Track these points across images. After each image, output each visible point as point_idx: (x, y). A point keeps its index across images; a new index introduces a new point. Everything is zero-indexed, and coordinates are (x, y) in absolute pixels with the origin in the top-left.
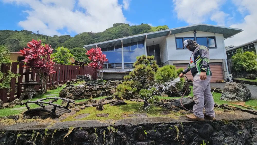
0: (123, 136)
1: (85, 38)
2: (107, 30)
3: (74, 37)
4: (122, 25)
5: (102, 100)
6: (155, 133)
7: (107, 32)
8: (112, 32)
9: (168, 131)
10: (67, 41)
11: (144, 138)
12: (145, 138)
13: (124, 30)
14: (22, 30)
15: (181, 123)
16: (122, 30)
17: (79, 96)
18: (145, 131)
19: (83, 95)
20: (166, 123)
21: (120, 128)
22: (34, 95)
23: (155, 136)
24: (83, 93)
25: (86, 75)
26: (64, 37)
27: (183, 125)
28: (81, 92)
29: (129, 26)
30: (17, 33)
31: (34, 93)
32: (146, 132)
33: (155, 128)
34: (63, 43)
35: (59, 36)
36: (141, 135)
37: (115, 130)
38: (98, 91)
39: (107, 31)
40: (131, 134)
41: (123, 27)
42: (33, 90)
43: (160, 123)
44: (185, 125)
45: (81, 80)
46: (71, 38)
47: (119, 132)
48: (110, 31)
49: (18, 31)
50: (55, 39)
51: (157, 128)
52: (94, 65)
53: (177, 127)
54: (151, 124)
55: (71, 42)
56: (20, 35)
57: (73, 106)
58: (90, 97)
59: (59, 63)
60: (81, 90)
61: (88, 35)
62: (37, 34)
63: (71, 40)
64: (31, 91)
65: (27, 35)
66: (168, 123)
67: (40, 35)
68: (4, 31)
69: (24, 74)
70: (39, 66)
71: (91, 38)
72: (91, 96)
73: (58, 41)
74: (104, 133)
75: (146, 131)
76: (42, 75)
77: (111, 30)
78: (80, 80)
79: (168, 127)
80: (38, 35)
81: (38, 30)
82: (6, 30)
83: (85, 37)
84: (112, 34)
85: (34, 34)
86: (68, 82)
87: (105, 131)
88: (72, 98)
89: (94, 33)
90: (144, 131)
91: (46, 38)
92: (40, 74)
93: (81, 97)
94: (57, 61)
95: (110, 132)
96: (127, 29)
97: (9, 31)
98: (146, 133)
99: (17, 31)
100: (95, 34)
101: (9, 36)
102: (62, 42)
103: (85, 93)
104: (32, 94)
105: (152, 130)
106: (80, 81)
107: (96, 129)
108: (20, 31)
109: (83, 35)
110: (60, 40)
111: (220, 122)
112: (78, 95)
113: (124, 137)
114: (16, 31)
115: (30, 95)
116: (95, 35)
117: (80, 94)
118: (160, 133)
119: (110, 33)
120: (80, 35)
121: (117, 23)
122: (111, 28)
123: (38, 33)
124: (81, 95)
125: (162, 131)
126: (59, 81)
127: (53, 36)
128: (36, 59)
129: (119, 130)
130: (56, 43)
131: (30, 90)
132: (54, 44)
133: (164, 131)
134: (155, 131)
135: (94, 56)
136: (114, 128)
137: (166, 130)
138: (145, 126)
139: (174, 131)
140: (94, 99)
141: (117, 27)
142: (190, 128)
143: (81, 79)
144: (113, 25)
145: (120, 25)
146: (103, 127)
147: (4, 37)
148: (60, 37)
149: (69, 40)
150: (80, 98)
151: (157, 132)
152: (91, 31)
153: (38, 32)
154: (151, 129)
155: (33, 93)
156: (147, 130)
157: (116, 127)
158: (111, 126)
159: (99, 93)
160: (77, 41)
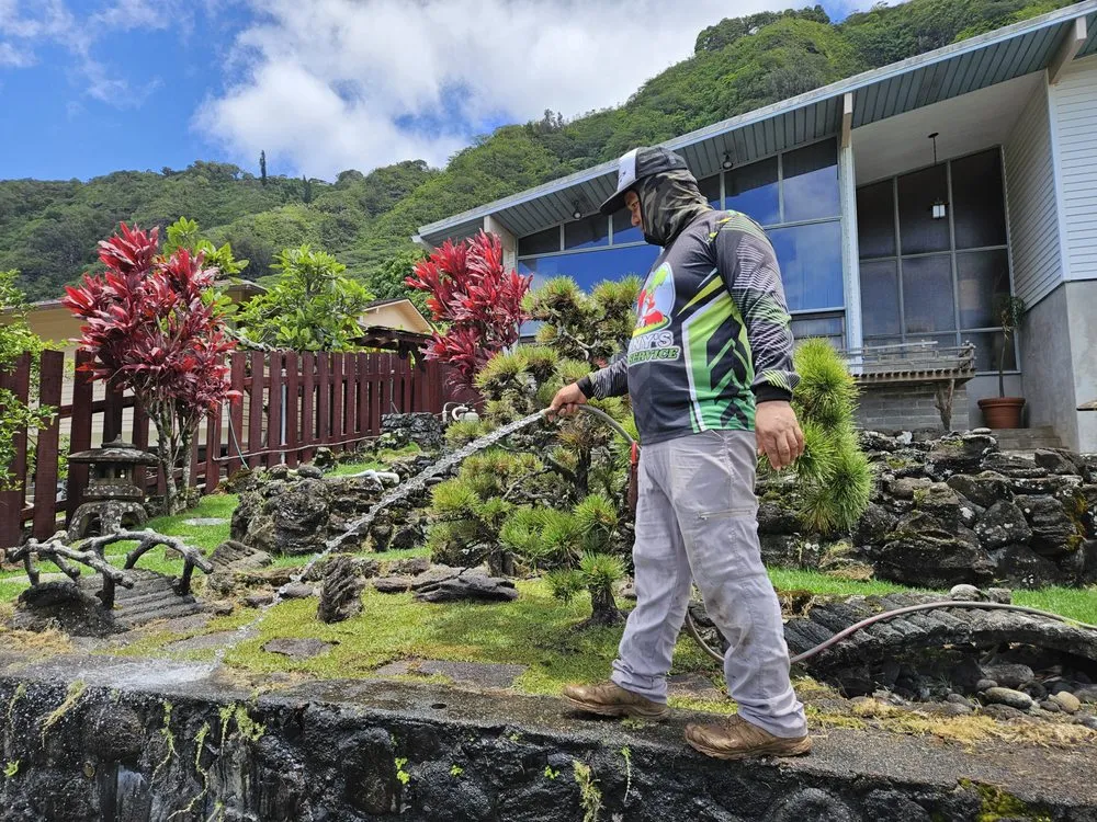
0: (285, 772)
1: (507, 166)
2: (653, 87)
3: (449, 170)
4: (768, 30)
5: (409, 564)
6: (453, 783)
7: (653, 100)
8: (689, 99)
9: (537, 787)
10: (410, 202)
11: (394, 806)
12: (399, 804)
13: (780, 66)
14: (193, 164)
15: (626, 752)
16: (767, 65)
17: (296, 533)
18: (399, 763)
19: (319, 528)
20: (527, 737)
21: (277, 724)
22: (127, 514)
23: (450, 806)
24: (320, 518)
25: (450, 409)
26: (390, 177)
27: (638, 764)
28: (311, 510)
29: (825, 20)
30: (171, 180)
31: (131, 509)
32: (404, 768)
33: (458, 758)
34: (388, 215)
35: (366, 174)
36: (377, 783)
37: (255, 732)
38: (416, 510)
39: (655, 93)
40: (329, 764)
41: (776, 41)
42: (124, 491)
43: (496, 732)
44: (654, 769)
45: (399, 439)
46: (433, 174)
47: (274, 741)
48: (675, 90)
49: (176, 170)
50: (344, 193)
51: (471, 754)
52: (454, 353)
53: (586, 771)
54: (436, 723)
55: (427, 203)
56: (185, 193)
57: (239, 585)
58: (359, 546)
59: (287, 343)
60: (312, 501)
61: (525, 145)
62: (261, 175)
63: (430, 187)
64: (112, 494)
65: (217, 188)
66: (539, 740)
67: (275, 181)
68: (114, 177)
69: (99, 407)
70: (142, 366)
71: (544, 159)
72: (369, 537)
73: (361, 203)
74: (202, 734)
75: (404, 761)
76: (166, 415)
77: (684, 84)
78: (394, 441)
79: (535, 762)
80: (264, 180)
81: (263, 154)
82: (124, 172)
83: (512, 162)
84: (690, 112)
85: (247, 177)
86: (321, 453)
87: (207, 726)
88: (266, 540)
89: (568, 118)
90: (397, 761)
91: (302, 191)
92: (155, 406)
93: (309, 539)
94: (277, 329)
95: (227, 735)
96: (811, 48)
97: (133, 176)
98: (403, 777)
99: (174, 173)
100: (570, 131)
101: (137, 202)
102: (383, 210)
103: (333, 517)
104: (117, 513)
105: (437, 766)
106: (394, 447)
107: (168, 708)
108: (185, 169)
109: (497, 147)
110: (371, 200)
111: (936, 796)
112: (294, 526)
113: (293, 775)
114: (168, 173)
115: (108, 517)
116: (571, 137)
117: (302, 524)
118: (485, 792)
119: (678, 101)
120: (482, 152)
121: (725, 22)
122: (681, 67)
123: (263, 171)
124: (310, 525)
125: (495, 782)
126: (283, 443)
127: (333, 180)
128: (126, 329)
129: (273, 729)
130: (350, 218)
131: (109, 491)
132: (341, 223)
133: (506, 783)
134: (455, 771)
135: (455, 295)
136: (251, 715)
137: (524, 779)
138: (402, 735)
139: (566, 793)
140: (382, 554)
141: (728, 50)
142: (685, 801)
143: (400, 435)
144: (699, 41)
145: (753, 31)
146: (200, 704)
147: (114, 211)
148: (369, 180)
149: (422, 188)
150: (302, 544)
151: (463, 779)
152: (547, 113)
153: (263, 164)
154: (435, 754)
155: (124, 505)
156: (414, 760)
157: (257, 716)
158: (239, 703)
159: (417, 519)
160: (461, 189)
